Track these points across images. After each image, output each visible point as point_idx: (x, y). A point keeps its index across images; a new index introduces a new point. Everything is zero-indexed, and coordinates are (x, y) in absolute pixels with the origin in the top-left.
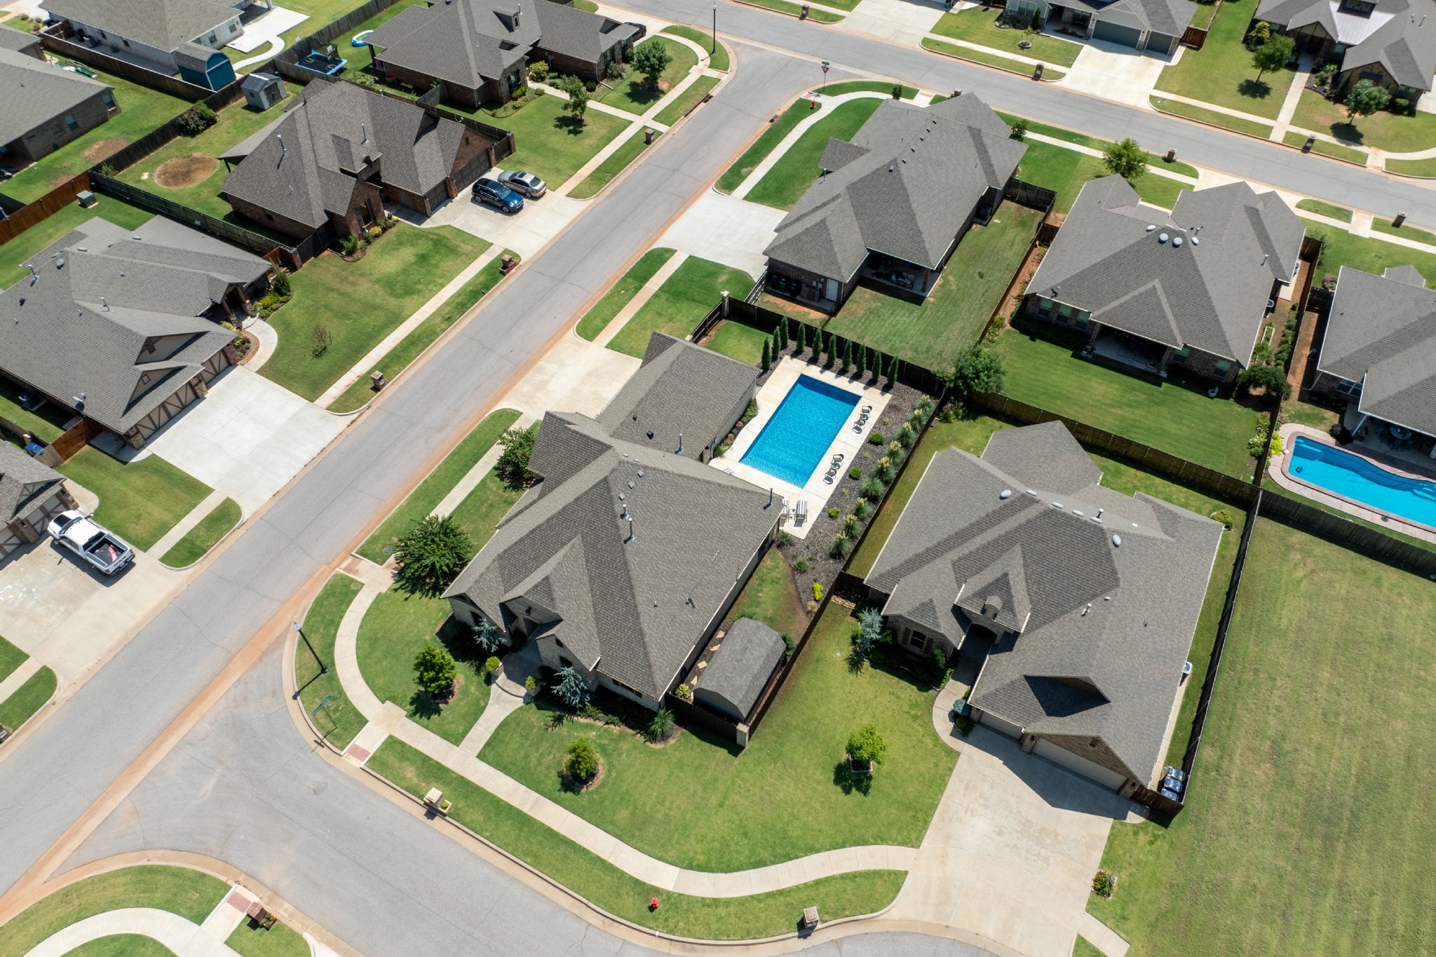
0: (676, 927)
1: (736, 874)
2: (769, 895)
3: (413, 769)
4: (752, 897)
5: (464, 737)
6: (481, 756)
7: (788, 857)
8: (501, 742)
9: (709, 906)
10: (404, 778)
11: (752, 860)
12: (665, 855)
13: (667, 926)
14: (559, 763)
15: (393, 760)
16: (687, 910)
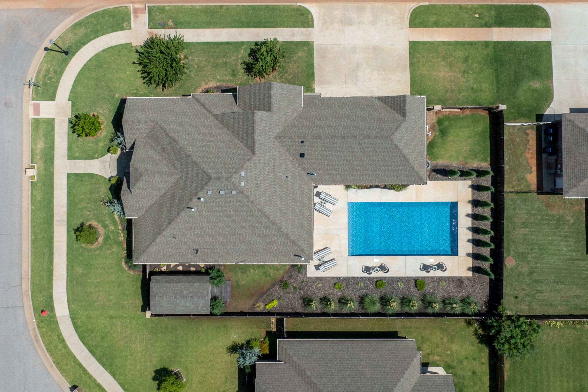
0: (42, 328)
1: (81, 343)
2: (80, 365)
3: (43, 145)
4: (75, 357)
5: (74, 159)
6: (69, 175)
7: (103, 365)
8: (82, 181)
9: (59, 338)
10: (36, 144)
11: (92, 348)
12: (71, 303)
13: (40, 324)
14: (88, 220)
15: (42, 131)
16: (51, 329)
